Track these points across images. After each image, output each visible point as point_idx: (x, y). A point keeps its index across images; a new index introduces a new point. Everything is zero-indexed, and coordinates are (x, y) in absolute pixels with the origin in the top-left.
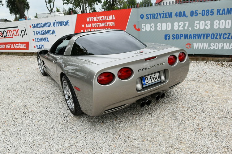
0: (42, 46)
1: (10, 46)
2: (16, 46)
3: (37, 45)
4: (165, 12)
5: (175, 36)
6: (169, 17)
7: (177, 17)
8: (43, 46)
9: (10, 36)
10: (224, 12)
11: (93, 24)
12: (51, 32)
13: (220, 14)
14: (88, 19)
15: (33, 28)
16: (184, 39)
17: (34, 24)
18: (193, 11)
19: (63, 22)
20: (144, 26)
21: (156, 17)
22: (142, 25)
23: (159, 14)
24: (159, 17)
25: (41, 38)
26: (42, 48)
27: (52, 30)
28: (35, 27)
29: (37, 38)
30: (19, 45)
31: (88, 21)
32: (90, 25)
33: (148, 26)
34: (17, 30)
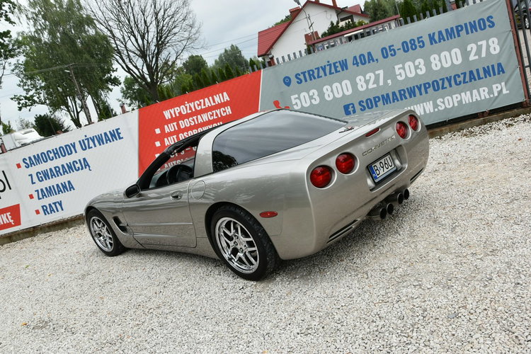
0: (57, 204)
3: (43, 207)
4: (331, 62)
5: (365, 104)
6: (343, 70)
7: (358, 66)
8: (60, 205)
10: (441, 38)
11: (180, 122)
12: (78, 165)
13: (436, 42)
14: (167, 114)
15: (28, 167)
16: (384, 104)
17: (30, 158)
18: (385, 48)
19: (105, 134)
20: (295, 99)
21: (316, 75)
22: (292, 97)
23: (320, 69)
24: (322, 73)
25: (53, 186)
26: (58, 211)
27: (80, 160)
28: (31, 164)
29: (42, 190)
31: (167, 118)
32: (173, 125)
33: (304, 96)
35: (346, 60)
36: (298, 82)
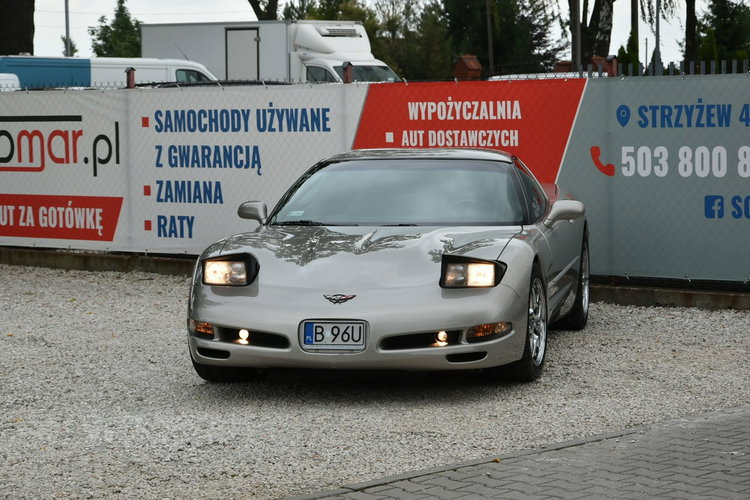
0: (185, 222)
1: (17, 213)
2: (49, 217)
3: (160, 218)
4: (705, 103)
5: (741, 205)
6: (720, 125)
7: (747, 125)
8: (190, 225)
9: (26, 163)
11: (430, 132)
12: (242, 157)
14: (413, 110)
15: (159, 130)
17: (168, 113)
19: (304, 111)
20: (628, 154)
21: (673, 119)
22: (624, 148)
23: (684, 111)
24: (684, 119)
25: (189, 183)
26: (182, 236)
27: (247, 148)
28: (166, 126)
29: (169, 183)
30: (64, 213)
31: (411, 118)
32: (418, 135)
33: (644, 154)
34: (74, 132)
35: (730, 106)
36: (640, 122)
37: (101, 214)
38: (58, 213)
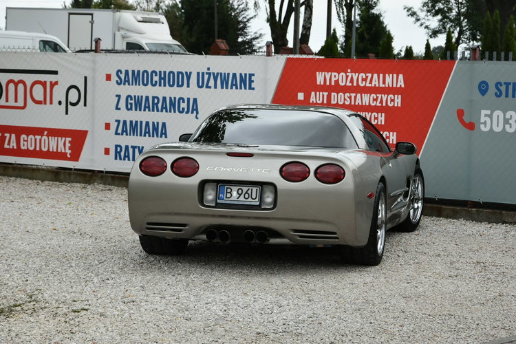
0: (137, 150)
1: (3, 138)
2: (28, 143)
3: (117, 146)
8: (141, 152)
11: (333, 94)
12: (184, 105)
14: (320, 78)
15: (119, 84)
17: (127, 72)
19: (234, 75)
20: (486, 115)
22: (482, 111)
25: (141, 122)
26: (134, 160)
27: (188, 99)
28: (125, 81)
29: (125, 122)
30: (40, 140)
31: (318, 83)
32: (323, 95)
33: (498, 116)
34: (51, 82)
36: (496, 94)
37: (70, 142)
38: (36, 139)
